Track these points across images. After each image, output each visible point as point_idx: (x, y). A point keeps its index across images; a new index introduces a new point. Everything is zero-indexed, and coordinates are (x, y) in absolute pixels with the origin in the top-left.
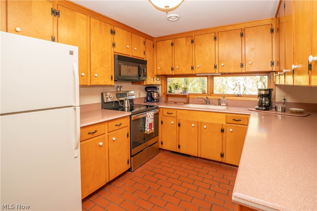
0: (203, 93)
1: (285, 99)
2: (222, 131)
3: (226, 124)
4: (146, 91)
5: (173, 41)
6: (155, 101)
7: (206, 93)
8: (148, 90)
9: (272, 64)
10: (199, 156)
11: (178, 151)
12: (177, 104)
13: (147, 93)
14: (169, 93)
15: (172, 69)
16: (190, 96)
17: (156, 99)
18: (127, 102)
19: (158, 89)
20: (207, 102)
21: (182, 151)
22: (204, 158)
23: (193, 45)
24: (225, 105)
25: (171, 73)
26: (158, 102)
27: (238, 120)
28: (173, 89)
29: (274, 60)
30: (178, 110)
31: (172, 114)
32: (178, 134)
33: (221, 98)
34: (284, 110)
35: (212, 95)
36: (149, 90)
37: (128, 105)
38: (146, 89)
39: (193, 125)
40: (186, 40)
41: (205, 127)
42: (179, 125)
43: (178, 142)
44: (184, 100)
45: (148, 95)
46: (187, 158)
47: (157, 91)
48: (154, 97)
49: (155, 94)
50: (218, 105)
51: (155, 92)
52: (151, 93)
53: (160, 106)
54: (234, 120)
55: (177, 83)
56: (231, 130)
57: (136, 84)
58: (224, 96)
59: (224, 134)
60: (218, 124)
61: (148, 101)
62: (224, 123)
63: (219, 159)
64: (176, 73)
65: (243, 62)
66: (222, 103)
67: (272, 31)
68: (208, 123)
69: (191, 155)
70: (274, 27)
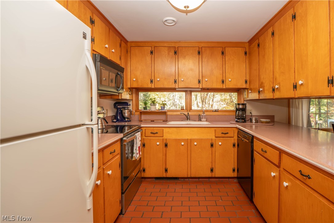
0: (181, 109)
1: (251, 113)
2: (212, 145)
3: (216, 138)
4: (114, 107)
5: (153, 49)
6: (126, 120)
7: (185, 108)
8: (118, 107)
9: (246, 82)
10: (189, 176)
11: (164, 176)
12: (155, 122)
13: (116, 110)
14: (144, 109)
15: (152, 81)
16: (168, 113)
17: (128, 118)
18: (101, 121)
19: (130, 105)
20: (188, 118)
21: (169, 175)
22: (194, 176)
23: (177, 56)
24: (205, 120)
25: (150, 86)
26: (130, 121)
27: (226, 133)
28: (149, 105)
29: (248, 79)
30: (164, 128)
31: (157, 133)
32: (164, 157)
33: (201, 113)
34: (257, 121)
35: (191, 111)
36: (120, 107)
37: (102, 126)
38: (115, 105)
39: (183, 143)
40: (168, 50)
41: (195, 143)
42: (166, 145)
43: (164, 165)
44: (163, 117)
45: (117, 113)
46: (176, 181)
47: (128, 108)
48: (125, 115)
49: (126, 111)
50: (199, 121)
51: (126, 108)
52: (122, 110)
53: (142, 126)
54: (222, 133)
55: (155, 98)
56: (220, 143)
57: (105, 98)
58: (204, 112)
59: (214, 149)
60: (208, 139)
61: (118, 120)
62: (214, 138)
63: (209, 174)
64: (156, 86)
65: (224, 79)
66: (203, 119)
67: (246, 53)
68: (197, 139)
69: (178, 178)
70: (247, 50)
